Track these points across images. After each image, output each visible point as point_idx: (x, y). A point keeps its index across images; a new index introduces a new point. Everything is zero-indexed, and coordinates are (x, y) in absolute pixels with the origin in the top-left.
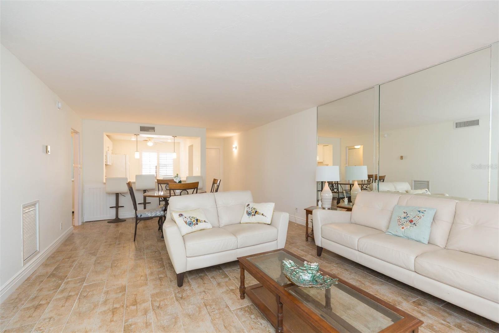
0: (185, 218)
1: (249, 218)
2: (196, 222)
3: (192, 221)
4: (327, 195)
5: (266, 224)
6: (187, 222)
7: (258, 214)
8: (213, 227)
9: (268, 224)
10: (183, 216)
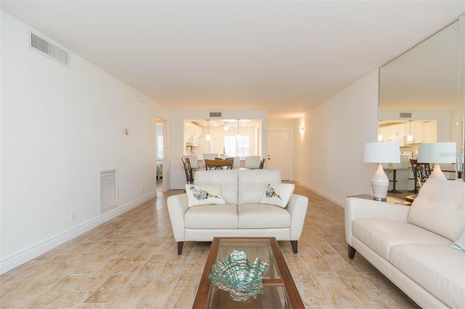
0: (195, 191)
1: (267, 198)
2: (205, 196)
3: (202, 194)
4: (380, 181)
5: (281, 207)
6: (196, 195)
7: (275, 196)
8: (226, 203)
9: (282, 208)
10: (194, 190)
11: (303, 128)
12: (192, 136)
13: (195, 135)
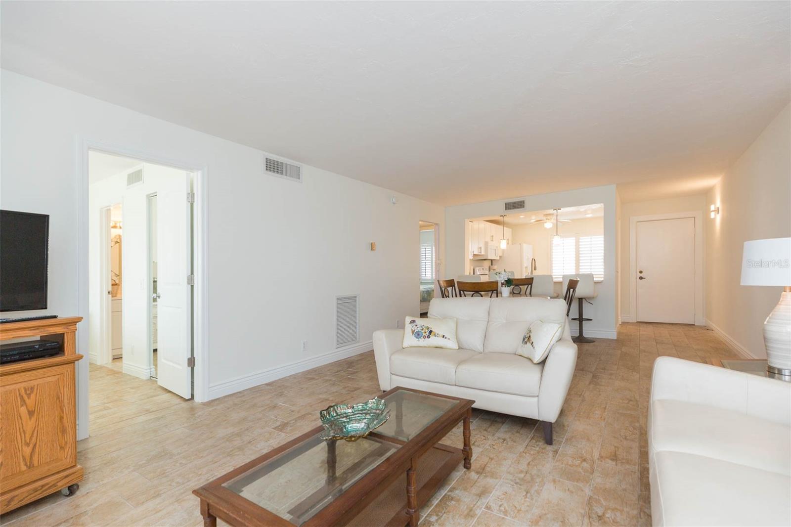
0: (414, 327)
2: (427, 333)
3: (423, 332)
6: (415, 332)
7: (529, 342)
9: (534, 363)
10: (414, 324)
11: (718, 208)
12: (486, 244)
13: (492, 240)
